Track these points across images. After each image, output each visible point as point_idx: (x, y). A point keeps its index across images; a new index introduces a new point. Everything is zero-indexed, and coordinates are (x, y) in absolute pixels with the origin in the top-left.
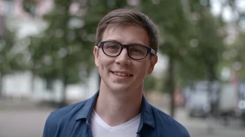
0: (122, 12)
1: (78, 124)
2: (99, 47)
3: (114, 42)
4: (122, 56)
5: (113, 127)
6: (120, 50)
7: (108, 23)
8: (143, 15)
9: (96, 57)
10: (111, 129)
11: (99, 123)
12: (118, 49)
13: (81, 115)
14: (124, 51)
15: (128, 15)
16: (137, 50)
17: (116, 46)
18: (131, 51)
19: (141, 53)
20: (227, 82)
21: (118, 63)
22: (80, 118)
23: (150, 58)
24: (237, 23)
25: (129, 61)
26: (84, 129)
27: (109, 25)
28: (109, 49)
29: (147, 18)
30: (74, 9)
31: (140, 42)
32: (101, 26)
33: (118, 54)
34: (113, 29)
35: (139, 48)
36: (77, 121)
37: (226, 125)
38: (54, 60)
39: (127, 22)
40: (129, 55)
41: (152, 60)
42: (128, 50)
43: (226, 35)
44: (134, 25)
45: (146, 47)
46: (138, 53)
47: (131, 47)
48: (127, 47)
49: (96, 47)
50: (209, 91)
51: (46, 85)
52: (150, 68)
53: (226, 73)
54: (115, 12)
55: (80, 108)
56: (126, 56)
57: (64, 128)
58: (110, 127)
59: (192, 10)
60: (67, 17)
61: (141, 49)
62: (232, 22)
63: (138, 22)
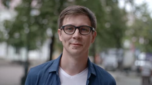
0: (73, 7)
1: (50, 75)
2: (61, 30)
3: (71, 25)
4: (76, 33)
5: (72, 76)
6: (74, 30)
7: (66, 15)
8: (86, 8)
9: (59, 35)
10: (71, 77)
11: (64, 74)
12: (73, 29)
13: (52, 69)
14: (77, 31)
15: (78, 9)
16: (84, 29)
17: (72, 28)
18: (81, 30)
19: (87, 31)
20: (128, 49)
21: (74, 38)
22: (52, 71)
23: (92, 33)
24: (134, 13)
25: (80, 36)
26: (54, 78)
27: (66, 16)
28: (68, 30)
29: (88, 10)
30: (34, 4)
31: (86, 24)
32: (61, 17)
33: (73, 32)
34: (69, 18)
35: (85, 28)
36: (50, 73)
37: (127, 75)
38: (21, 35)
39: (77, 13)
40: (80, 32)
41: (94, 34)
42: (79, 30)
43: (127, 20)
44: (82, 15)
45: (90, 27)
46: (85, 31)
47: (80, 28)
48: (78, 28)
49: (59, 29)
50: (117, 55)
51: (15, 51)
52: (92, 39)
53: (127, 44)
54: (69, 8)
55: (50, 65)
56: (78, 33)
57: (42, 78)
58: (70, 76)
59: (107, 5)
60: (30, 9)
61: (87, 28)
62: (131, 12)
63: (84, 12)
